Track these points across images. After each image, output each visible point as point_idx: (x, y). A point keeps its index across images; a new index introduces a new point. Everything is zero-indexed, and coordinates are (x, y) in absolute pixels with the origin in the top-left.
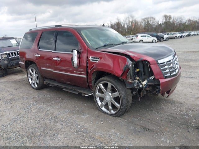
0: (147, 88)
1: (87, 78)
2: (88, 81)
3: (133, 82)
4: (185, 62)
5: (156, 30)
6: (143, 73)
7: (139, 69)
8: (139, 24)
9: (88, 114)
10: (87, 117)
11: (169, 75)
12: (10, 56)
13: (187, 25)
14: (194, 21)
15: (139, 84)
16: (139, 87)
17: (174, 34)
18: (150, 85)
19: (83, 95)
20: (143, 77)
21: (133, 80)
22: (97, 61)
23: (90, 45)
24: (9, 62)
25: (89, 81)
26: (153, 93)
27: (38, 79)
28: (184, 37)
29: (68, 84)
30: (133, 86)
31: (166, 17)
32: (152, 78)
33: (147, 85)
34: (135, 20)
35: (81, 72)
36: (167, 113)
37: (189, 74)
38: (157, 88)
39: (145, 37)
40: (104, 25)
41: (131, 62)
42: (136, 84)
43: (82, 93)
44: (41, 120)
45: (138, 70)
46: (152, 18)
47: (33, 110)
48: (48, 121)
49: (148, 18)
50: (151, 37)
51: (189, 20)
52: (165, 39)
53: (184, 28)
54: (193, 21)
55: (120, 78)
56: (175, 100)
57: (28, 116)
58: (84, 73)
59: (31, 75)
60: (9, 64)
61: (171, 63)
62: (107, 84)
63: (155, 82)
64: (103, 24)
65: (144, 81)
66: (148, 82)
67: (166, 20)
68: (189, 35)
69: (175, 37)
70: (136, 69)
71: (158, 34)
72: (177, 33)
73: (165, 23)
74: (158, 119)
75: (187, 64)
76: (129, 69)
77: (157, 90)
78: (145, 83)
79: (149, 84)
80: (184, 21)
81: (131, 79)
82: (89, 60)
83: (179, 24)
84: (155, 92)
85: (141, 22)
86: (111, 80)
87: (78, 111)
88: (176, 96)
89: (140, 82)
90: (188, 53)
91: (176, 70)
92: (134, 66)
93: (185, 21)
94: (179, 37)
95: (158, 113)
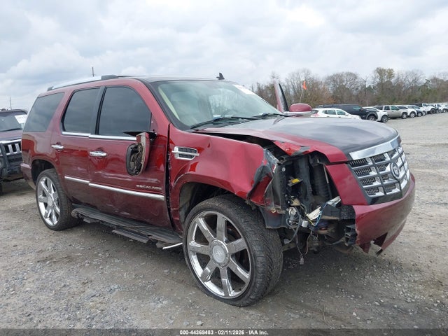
0: (321, 229)
1: (168, 202)
2: (169, 210)
3: (284, 212)
4: (428, 168)
5: (359, 101)
6: (310, 189)
7: (299, 178)
8: (321, 87)
9: (167, 298)
10: (162, 307)
11: (380, 194)
12: (8, 151)
13: (430, 90)
14: (445, 81)
15: (300, 219)
16: (301, 226)
17: (401, 108)
18: (330, 222)
19: (158, 245)
20: (311, 199)
21: (283, 208)
22: (191, 157)
23: (178, 118)
24: (5, 164)
25: (172, 209)
26: (338, 242)
27: (58, 205)
28: (424, 114)
29: (125, 218)
30: (285, 223)
31: (380, 72)
32: (333, 202)
33: (322, 221)
34: (312, 80)
35: (153, 187)
36: (382, 297)
37: (437, 195)
38: (349, 230)
39: (334, 113)
40: (221, 77)
41: (275, 160)
42: (292, 218)
43: (157, 241)
44: (38, 313)
45: (296, 181)
46: (351, 74)
47: (27, 284)
48: (57, 316)
49: (342, 75)
50: (347, 113)
51: (435, 80)
52: (379, 119)
53: (424, 96)
54: (442, 81)
55: (247, 202)
56: (403, 261)
57: (9, 301)
58: (160, 188)
59: (44, 195)
60: (4, 169)
61: (387, 165)
62: (215, 217)
63: (343, 213)
64: (220, 74)
65: (312, 209)
66: (324, 212)
67: (381, 79)
68: (434, 111)
69: (404, 113)
70: (291, 177)
71: (364, 108)
72: (407, 106)
73: (378, 84)
74: (354, 314)
75: (432, 171)
76: (269, 178)
77: (349, 234)
78: (314, 215)
79: (326, 217)
80: (422, 81)
81: (277, 203)
82: (173, 155)
83: (412, 88)
84: (343, 239)
85: (326, 83)
86: (225, 208)
87: (143, 288)
88: (406, 250)
89: (302, 213)
90: (433, 148)
91: (399, 182)
92: (284, 169)
93: (425, 82)
94: (413, 115)
95: (356, 297)
